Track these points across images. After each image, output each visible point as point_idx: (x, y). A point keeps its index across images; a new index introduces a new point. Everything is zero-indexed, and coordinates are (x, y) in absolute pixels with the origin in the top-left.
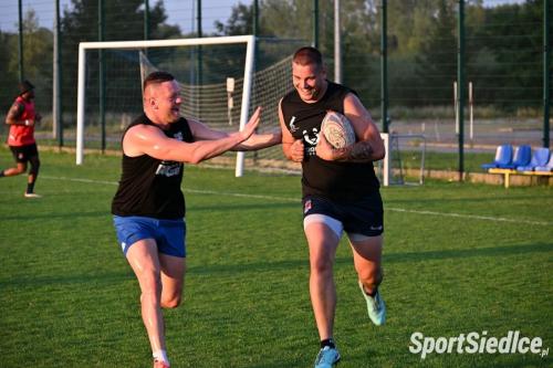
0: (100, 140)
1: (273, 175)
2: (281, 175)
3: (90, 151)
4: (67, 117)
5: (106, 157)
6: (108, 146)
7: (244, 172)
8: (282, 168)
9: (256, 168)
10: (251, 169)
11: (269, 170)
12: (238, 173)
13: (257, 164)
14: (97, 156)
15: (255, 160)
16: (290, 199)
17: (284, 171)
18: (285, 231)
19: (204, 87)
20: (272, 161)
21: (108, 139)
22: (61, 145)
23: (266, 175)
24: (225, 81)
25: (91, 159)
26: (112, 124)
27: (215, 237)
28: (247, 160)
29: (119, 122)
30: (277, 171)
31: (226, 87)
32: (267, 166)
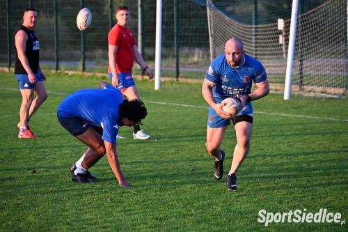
0: (175, 69)
1: (315, 98)
2: (322, 98)
3: (167, 79)
4: (148, 51)
5: (180, 84)
6: (181, 75)
7: (291, 96)
8: (323, 93)
9: (301, 93)
10: (296, 93)
11: (312, 94)
12: (286, 97)
13: (303, 90)
14: (172, 82)
15: (300, 86)
16: (326, 118)
17: (324, 95)
18: (319, 145)
19: (259, 26)
20: (314, 87)
21: (181, 69)
22: (143, 74)
23: (309, 99)
24: (277, 21)
25: (167, 86)
26: (187, 56)
27: (261, 149)
28: (293, 86)
29: (193, 55)
30: (318, 95)
31: (277, 26)
32: (309, 92)
